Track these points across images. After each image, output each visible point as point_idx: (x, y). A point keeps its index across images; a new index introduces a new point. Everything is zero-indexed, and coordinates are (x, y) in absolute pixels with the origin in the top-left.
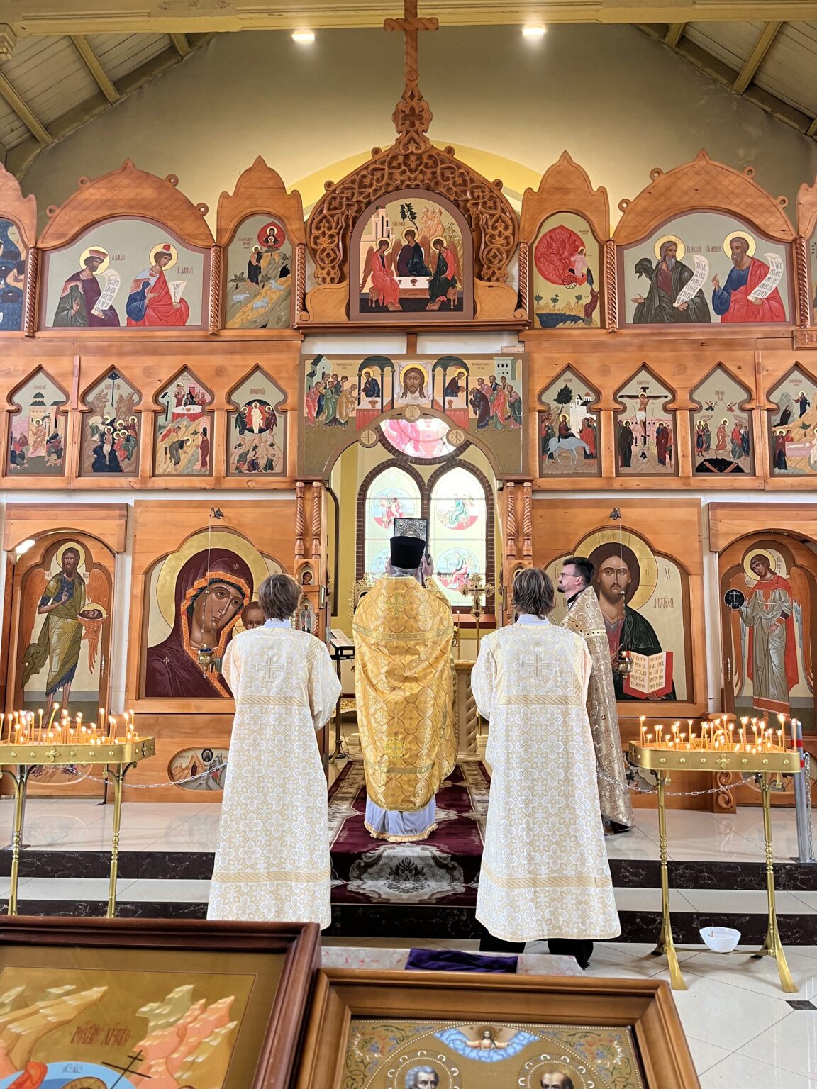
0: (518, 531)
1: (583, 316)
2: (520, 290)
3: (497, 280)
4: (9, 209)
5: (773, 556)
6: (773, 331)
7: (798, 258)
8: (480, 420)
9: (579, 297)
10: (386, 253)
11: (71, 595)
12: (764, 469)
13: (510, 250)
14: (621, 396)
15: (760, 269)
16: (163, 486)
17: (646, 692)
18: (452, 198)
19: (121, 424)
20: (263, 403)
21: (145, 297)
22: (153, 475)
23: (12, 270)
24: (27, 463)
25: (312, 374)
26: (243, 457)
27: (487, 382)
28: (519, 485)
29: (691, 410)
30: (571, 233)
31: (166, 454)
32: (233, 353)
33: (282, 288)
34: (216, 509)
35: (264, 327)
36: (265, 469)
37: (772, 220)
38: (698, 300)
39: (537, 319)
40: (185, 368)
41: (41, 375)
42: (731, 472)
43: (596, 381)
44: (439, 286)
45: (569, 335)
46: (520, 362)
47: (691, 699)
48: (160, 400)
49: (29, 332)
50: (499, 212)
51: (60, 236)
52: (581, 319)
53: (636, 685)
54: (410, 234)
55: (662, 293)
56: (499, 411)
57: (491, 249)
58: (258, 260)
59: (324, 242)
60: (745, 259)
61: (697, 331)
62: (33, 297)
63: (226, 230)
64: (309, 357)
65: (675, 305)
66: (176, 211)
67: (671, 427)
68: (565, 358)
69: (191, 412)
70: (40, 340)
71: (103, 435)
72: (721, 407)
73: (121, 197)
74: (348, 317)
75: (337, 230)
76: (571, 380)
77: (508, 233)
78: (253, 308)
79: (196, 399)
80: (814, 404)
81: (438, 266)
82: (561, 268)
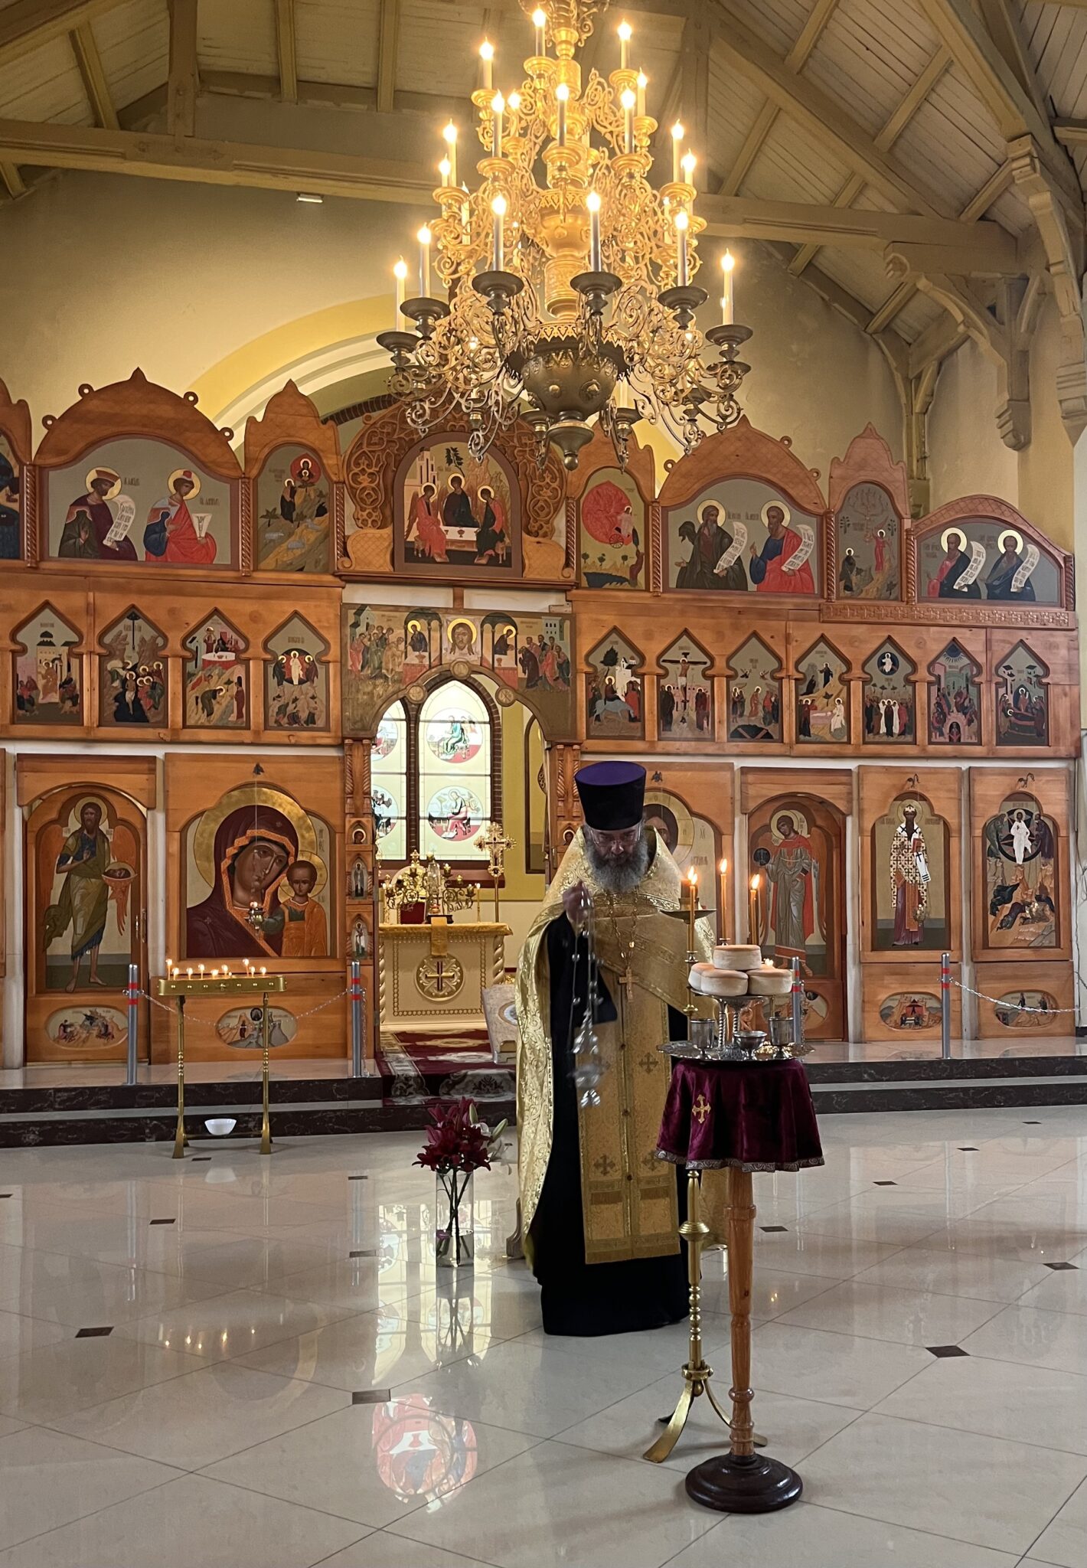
0: (567, 793)
1: (628, 577)
2: (567, 548)
3: (545, 535)
5: (797, 817)
6: (804, 604)
7: (827, 533)
8: (529, 679)
9: (625, 558)
10: (431, 500)
11: (93, 854)
13: (559, 502)
14: (664, 661)
15: (794, 540)
16: (196, 738)
19: (144, 670)
20: (303, 653)
21: (165, 529)
22: (185, 726)
23: (3, 488)
24: (37, 709)
25: (356, 625)
26: (282, 709)
27: (536, 640)
28: (568, 748)
29: (729, 677)
30: (618, 490)
31: (197, 703)
32: (267, 597)
33: (319, 528)
34: (255, 765)
35: (301, 570)
36: (307, 722)
37: (806, 492)
38: (736, 567)
39: (584, 578)
40: (216, 611)
41: (47, 611)
43: (640, 644)
44: (487, 539)
45: (615, 597)
46: (567, 624)
48: (188, 645)
49: (31, 562)
51: (61, 452)
52: (626, 580)
54: (456, 481)
55: (704, 558)
56: (548, 670)
57: (538, 501)
58: (292, 496)
59: (365, 481)
60: (780, 529)
61: (736, 600)
62: (33, 520)
63: (255, 460)
64: (351, 606)
65: (715, 571)
66: (197, 435)
67: (709, 694)
68: (611, 620)
69: (224, 659)
70: (46, 572)
71: (124, 681)
72: (755, 675)
73: (131, 412)
74: (393, 564)
75: (377, 469)
76: (616, 643)
77: (554, 485)
78: (288, 549)
79: (228, 646)
80: (836, 676)
81: (486, 517)
82: (607, 526)
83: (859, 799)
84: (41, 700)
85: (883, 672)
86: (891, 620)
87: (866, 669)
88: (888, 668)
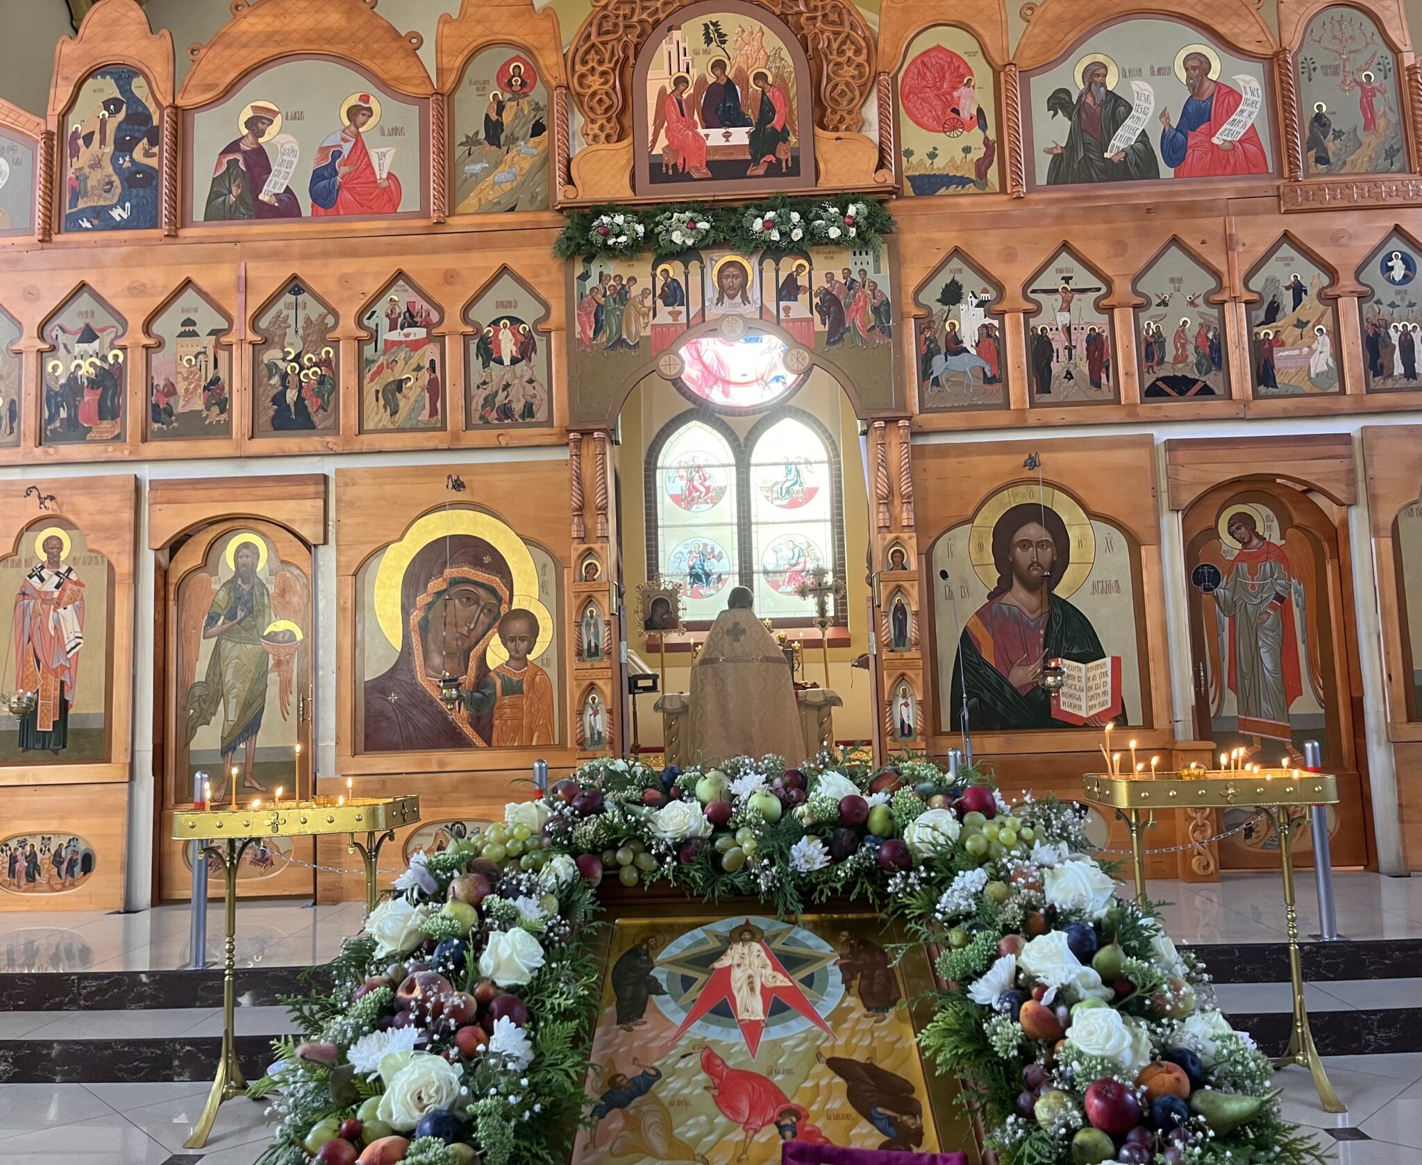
0: (891, 491)
1: (973, 177)
2: (881, 143)
3: (847, 129)
4: (132, 52)
5: (1261, 515)
6: (1251, 188)
7: (1281, 81)
8: (831, 333)
9: (967, 150)
10: (685, 96)
11: (250, 612)
12: (1243, 390)
13: (865, 84)
14: (1033, 292)
15: (1230, 98)
16: (377, 447)
17: (1085, 716)
18: (778, 12)
20: (515, 321)
21: (336, 173)
22: (361, 431)
23: (140, 140)
24: (176, 421)
25: (585, 276)
27: (839, 277)
28: (892, 425)
29: (1135, 307)
30: (952, 56)
31: (377, 400)
32: (467, 248)
33: (535, 152)
34: (455, 478)
35: (512, 210)
36: (522, 416)
37: (1243, 27)
38: (1140, 146)
39: (907, 185)
40: (400, 274)
41: (190, 292)
42: (1196, 394)
43: (996, 271)
44: (765, 140)
45: (957, 205)
46: (885, 247)
47: (1148, 723)
48: (366, 322)
49: (170, 230)
50: (847, 28)
51: (208, 88)
52: (972, 181)
53: (1070, 706)
54: (719, 65)
55: (1087, 138)
56: (859, 318)
57: (836, 85)
58: (499, 113)
59: (595, 82)
60: (1207, 84)
61: (1141, 192)
62: (173, 178)
63: (451, 70)
65: (1107, 155)
66: (376, 46)
67: (1106, 334)
68: (949, 238)
69: (412, 338)
70: (187, 241)
72: (1179, 302)
73: (293, 26)
74: (633, 187)
75: (612, 65)
76: (960, 271)
77: (861, 59)
78: (495, 183)
79: (417, 319)
80: (1312, 292)
81: (762, 111)
82: (939, 108)
83: (1368, 480)
84: (180, 407)
85: (1393, 281)
86: (1399, 201)
87: (1362, 278)
88: (1399, 272)
